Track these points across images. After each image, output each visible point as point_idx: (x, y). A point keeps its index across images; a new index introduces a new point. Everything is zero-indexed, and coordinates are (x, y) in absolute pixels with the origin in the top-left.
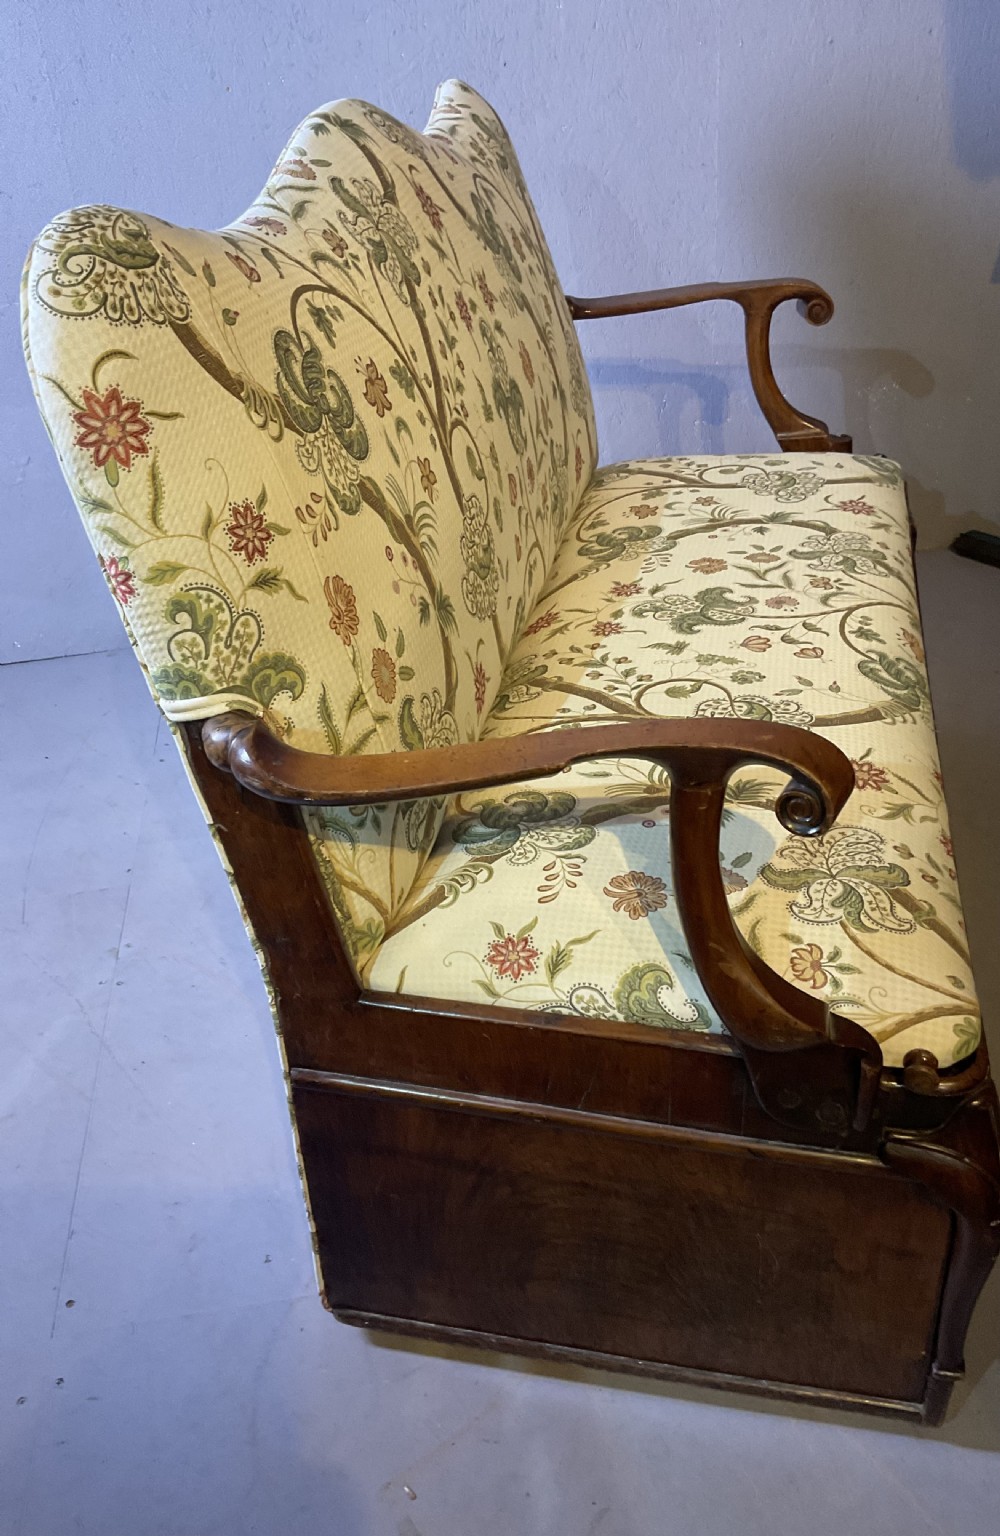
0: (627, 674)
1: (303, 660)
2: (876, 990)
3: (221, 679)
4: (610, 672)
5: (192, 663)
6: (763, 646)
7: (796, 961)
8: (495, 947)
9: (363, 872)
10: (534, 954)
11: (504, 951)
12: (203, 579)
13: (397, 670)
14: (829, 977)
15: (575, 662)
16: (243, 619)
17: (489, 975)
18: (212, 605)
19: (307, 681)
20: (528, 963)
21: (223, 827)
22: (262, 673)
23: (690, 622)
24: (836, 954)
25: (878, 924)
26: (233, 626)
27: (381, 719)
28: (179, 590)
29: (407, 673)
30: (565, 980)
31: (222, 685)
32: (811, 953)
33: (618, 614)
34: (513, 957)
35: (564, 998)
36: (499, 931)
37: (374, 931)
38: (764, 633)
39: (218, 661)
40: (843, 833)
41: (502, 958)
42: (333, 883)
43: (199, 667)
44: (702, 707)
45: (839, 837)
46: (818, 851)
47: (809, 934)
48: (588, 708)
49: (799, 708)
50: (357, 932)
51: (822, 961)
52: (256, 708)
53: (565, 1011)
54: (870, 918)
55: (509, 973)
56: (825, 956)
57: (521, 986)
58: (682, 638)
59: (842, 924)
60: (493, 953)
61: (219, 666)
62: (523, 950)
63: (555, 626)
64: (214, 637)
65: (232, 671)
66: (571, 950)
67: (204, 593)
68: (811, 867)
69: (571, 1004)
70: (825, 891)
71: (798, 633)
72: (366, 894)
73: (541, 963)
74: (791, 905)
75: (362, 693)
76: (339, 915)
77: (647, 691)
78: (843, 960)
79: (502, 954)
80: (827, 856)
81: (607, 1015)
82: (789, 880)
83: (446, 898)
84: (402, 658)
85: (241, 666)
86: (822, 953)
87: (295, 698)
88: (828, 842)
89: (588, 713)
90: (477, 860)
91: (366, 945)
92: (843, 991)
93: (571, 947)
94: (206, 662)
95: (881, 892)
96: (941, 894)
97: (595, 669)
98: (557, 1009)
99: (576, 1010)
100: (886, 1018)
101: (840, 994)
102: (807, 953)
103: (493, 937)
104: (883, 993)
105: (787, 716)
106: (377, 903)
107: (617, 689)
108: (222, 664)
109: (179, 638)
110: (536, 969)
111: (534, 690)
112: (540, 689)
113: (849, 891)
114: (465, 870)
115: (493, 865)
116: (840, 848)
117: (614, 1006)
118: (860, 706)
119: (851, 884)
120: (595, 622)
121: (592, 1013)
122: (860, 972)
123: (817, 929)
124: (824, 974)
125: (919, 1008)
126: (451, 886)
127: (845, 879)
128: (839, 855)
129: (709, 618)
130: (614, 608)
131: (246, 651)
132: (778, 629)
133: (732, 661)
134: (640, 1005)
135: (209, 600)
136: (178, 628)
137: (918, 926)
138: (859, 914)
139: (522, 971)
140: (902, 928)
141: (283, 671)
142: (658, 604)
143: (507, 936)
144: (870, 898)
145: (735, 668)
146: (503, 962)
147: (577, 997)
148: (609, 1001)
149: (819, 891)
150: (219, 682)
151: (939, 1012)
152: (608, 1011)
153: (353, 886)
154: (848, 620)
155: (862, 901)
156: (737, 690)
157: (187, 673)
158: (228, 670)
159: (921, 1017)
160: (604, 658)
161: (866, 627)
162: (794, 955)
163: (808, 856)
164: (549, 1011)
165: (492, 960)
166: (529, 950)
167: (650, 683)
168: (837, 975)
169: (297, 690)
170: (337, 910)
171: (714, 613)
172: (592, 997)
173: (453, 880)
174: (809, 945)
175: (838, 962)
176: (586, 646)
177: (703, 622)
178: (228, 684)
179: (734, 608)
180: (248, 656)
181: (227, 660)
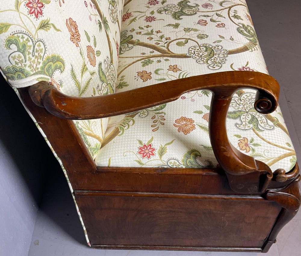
0: (162, 37)
1: (63, 56)
2: (266, 151)
3: (32, 69)
4: (156, 37)
5: (20, 65)
6: (205, 24)
7: (240, 144)
8: (140, 148)
9: (93, 130)
10: (154, 150)
11: (144, 150)
12: (19, 29)
13: (95, 53)
14: (251, 148)
15: (142, 33)
16: (37, 43)
17: (139, 158)
18: (24, 40)
19: (65, 64)
20: (152, 153)
21: (40, 123)
22: (48, 64)
23: (178, 15)
24: (252, 140)
25: (264, 128)
26: (34, 47)
27: (92, 74)
28: (9, 35)
29: (99, 53)
30: (165, 157)
31: (33, 72)
32: (244, 140)
33: (152, 13)
34: (147, 151)
35: (165, 163)
36: (141, 143)
37: (98, 147)
38: (204, 18)
39: (30, 62)
40: (246, 96)
41: (143, 152)
42: (84, 136)
43: (23, 66)
44: (190, 49)
45: (246, 97)
46: (240, 103)
47: (243, 134)
48: (151, 52)
49: (222, 47)
50: (93, 149)
51: (248, 143)
52: (48, 79)
53: (166, 167)
54: (261, 126)
55: (146, 157)
56: (249, 141)
57: (151, 161)
58: (177, 21)
59: (253, 129)
60: (140, 151)
61: (31, 64)
62: (150, 149)
63: (131, 18)
64: (27, 53)
65: (37, 65)
66: (166, 148)
67: (21, 35)
68: (240, 109)
69: (168, 165)
70: (246, 118)
71: (215, 18)
72: (95, 136)
73: (156, 152)
74: (236, 124)
75: (85, 65)
76: (87, 146)
77: (170, 44)
78: (254, 142)
79: (143, 151)
80: (243, 104)
81: (180, 167)
82: (234, 115)
83: (120, 132)
84: (96, 48)
85: (40, 63)
86: (248, 140)
87: (62, 72)
88: (243, 99)
89: (152, 54)
90: (128, 117)
91: (96, 152)
92: (256, 152)
93: (166, 146)
94: (25, 64)
95: (263, 117)
96: (278, 113)
97: (150, 36)
98: (163, 167)
99: (169, 166)
100: (270, 159)
101: (255, 153)
102: (243, 141)
103: (139, 145)
104: (268, 151)
105: (219, 51)
106: (98, 138)
107: (159, 44)
108: (32, 64)
109: (13, 55)
110: (155, 155)
111: (130, 45)
112: (132, 45)
113: (253, 117)
114: (124, 121)
115: (134, 118)
116: (247, 101)
117: (182, 164)
118: (241, 46)
119: (253, 114)
120: (145, 17)
121: (175, 167)
122: (260, 146)
123: (245, 132)
124: (249, 147)
125: (279, 155)
126: (120, 127)
127: (251, 113)
128: (247, 104)
129: (184, 13)
130: (151, 10)
131: (41, 57)
132: (208, 16)
133: (196, 30)
134: (191, 163)
135: (23, 38)
136: (11, 51)
137: (275, 127)
138: (258, 125)
139: (151, 156)
140: (271, 128)
141: (56, 62)
142: (166, 8)
143: (144, 144)
144: (260, 119)
145: (198, 33)
146: (144, 154)
147: (170, 162)
148: (181, 163)
149: (244, 118)
150: (32, 71)
151: (286, 156)
152: (180, 166)
153: (90, 135)
154: (230, 12)
155: (258, 120)
156: (201, 42)
157: (18, 69)
158: (35, 66)
159: (280, 158)
160: (152, 31)
161: (236, 14)
162: (239, 142)
163: (238, 106)
164: (161, 167)
165: (140, 153)
166: (152, 149)
167: (170, 41)
168: (253, 147)
169: (62, 69)
170: (86, 144)
171: (186, 11)
172: (174, 162)
173: (121, 125)
174: (244, 138)
175: (253, 143)
176: (145, 27)
177: (182, 15)
178: (35, 71)
179: (192, 9)
180: (42, 58)
181: (34, 61)
